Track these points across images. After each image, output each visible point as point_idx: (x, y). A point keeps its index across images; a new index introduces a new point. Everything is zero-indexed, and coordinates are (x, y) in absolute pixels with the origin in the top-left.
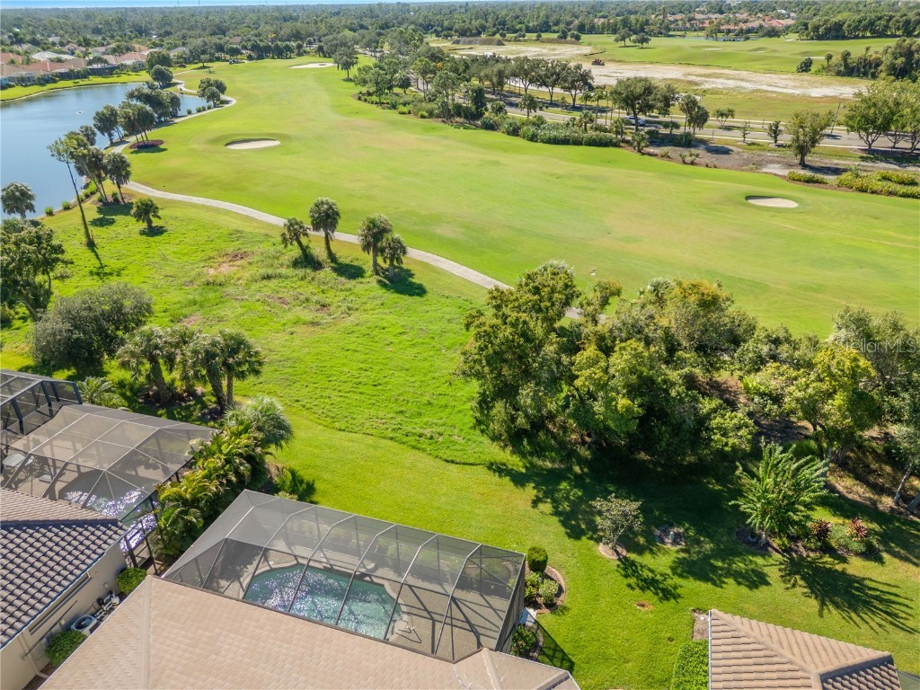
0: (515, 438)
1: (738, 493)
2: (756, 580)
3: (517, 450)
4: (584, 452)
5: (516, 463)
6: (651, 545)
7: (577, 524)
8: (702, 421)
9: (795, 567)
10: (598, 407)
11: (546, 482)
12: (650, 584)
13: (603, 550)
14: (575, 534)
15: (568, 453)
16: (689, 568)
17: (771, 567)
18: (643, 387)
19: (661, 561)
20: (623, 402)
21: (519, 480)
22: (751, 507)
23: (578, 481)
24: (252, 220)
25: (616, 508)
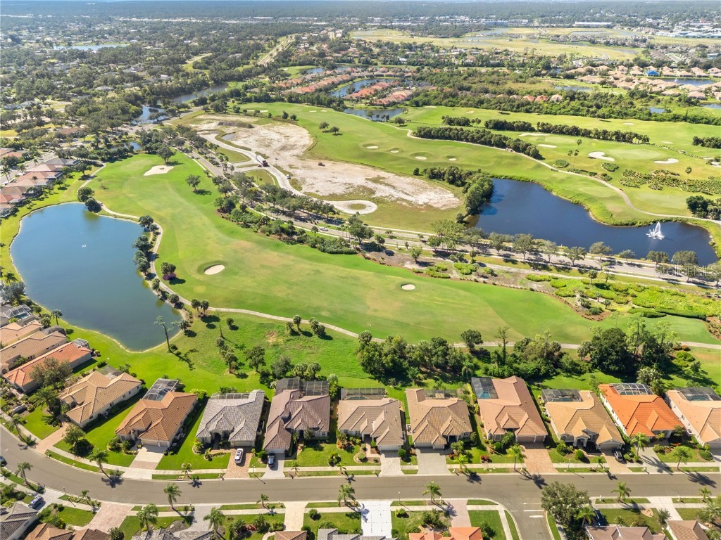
0: (371, 372)
1: (408, 374)
2: (411, 385)
3: (372, 374)
4: (383, 372)
5: (373, 376)
6: (397, 384)
7: (386, 383)
8: (401, 364)
9: (416, 383)
10: (386, 365)
11: (379, 379)
12: (398, 389)
13: (391, 386)
14: (386, 385)
15: (381, 373)
16: (402, 386)
17: (413, 383)
18: (393, 361)
19: (399, 386)
20: (391, 364)
21: (375, 379)
22: (410, 377)
23: (384, 377)
24: (261, 317)
25: (392, 380)
